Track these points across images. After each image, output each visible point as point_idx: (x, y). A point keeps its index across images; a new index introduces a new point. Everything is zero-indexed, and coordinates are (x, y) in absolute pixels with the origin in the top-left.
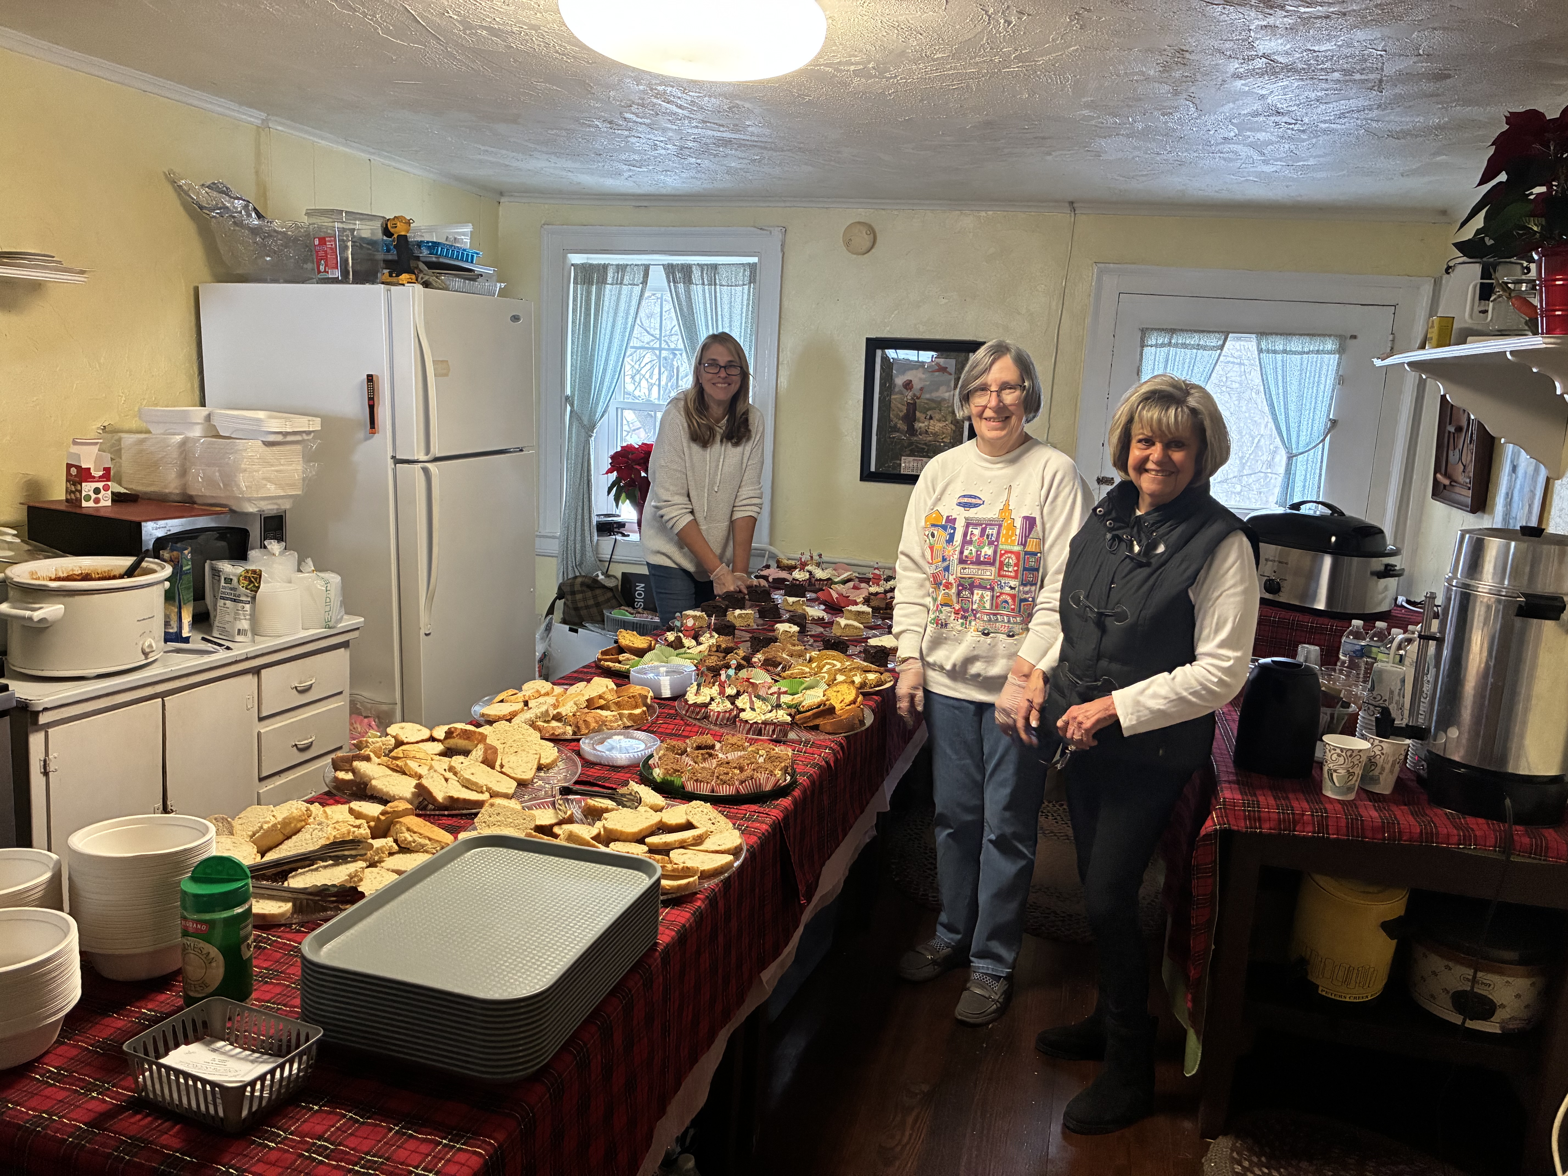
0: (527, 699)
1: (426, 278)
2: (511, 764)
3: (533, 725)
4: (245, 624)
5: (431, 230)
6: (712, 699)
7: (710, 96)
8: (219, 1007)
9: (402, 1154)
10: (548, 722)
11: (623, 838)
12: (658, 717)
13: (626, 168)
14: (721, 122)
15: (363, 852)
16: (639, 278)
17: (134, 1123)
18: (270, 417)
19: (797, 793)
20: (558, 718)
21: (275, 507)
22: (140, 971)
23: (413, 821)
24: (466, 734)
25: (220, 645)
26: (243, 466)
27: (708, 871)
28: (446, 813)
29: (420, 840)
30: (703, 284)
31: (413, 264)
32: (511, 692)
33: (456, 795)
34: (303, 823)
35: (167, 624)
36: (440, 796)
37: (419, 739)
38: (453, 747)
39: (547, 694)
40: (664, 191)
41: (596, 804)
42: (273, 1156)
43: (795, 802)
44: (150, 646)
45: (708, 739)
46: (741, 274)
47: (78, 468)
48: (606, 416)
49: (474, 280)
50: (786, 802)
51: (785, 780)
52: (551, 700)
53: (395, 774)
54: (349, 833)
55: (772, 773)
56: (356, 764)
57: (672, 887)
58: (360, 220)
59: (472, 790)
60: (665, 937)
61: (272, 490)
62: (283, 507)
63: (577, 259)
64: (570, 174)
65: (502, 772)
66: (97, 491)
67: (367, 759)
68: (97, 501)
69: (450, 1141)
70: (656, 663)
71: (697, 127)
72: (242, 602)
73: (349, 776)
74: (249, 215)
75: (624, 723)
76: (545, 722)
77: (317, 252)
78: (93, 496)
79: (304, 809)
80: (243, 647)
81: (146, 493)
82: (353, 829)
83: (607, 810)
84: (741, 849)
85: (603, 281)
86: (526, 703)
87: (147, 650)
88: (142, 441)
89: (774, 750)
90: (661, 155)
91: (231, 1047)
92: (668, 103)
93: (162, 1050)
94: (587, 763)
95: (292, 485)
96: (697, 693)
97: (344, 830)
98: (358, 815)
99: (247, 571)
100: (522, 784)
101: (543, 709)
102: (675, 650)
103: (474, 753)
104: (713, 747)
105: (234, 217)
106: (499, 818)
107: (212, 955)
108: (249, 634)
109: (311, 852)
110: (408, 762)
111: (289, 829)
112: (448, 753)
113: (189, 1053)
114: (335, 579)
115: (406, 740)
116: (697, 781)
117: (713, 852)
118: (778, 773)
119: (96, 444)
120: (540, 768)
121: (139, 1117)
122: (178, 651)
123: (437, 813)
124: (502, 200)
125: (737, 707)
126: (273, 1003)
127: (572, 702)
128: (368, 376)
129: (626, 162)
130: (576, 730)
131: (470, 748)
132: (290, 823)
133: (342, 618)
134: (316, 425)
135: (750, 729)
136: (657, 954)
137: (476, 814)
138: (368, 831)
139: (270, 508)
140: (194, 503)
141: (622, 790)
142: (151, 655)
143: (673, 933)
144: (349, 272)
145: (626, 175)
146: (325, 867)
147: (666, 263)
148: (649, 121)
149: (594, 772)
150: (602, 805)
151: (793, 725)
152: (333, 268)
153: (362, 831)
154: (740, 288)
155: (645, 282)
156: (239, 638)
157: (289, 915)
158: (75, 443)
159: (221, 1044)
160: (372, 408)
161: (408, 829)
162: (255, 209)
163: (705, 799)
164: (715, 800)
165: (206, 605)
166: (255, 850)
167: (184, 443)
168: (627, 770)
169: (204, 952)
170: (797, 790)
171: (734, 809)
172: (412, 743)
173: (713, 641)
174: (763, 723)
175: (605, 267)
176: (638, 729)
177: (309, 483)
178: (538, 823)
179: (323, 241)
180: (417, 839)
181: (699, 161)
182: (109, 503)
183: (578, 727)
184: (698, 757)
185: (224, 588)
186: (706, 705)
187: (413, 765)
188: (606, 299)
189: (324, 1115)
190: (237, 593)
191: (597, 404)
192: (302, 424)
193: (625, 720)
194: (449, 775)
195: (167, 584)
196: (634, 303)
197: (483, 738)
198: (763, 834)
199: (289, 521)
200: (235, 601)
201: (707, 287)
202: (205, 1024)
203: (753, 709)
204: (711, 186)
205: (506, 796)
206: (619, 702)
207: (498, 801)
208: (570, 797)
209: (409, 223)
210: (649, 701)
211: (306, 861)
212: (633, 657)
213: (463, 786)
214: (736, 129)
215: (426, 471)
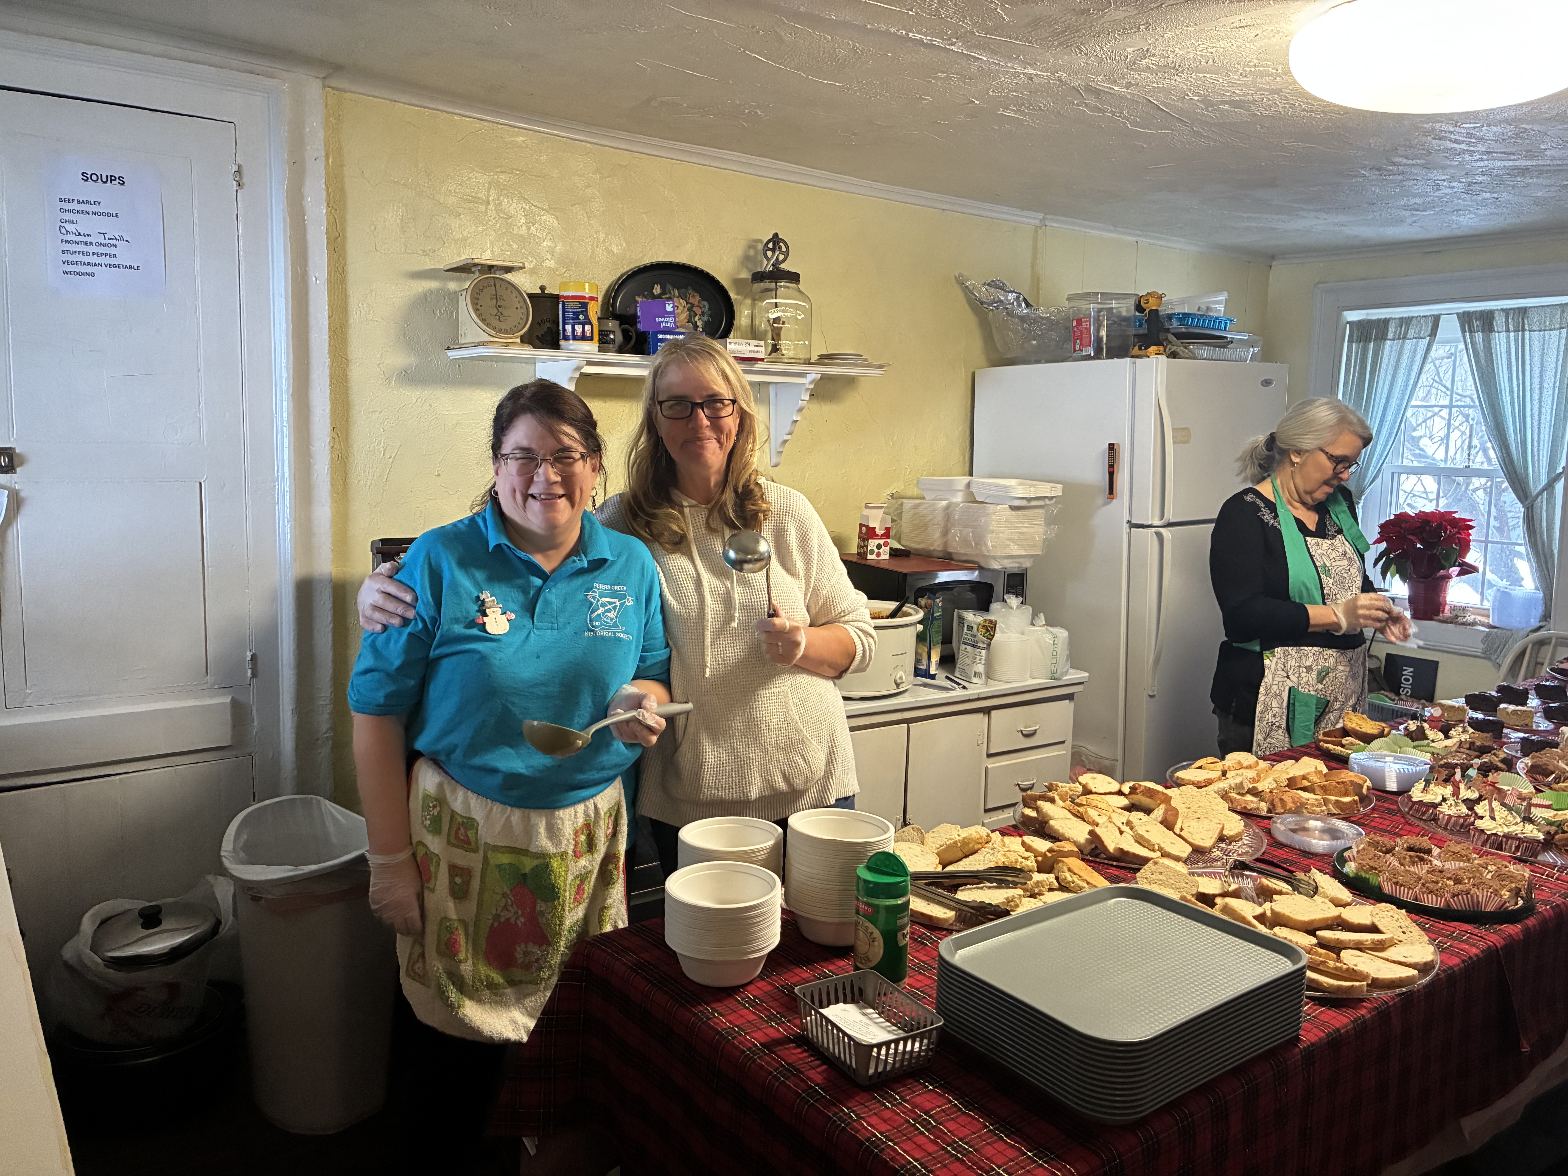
0: (1226, 768)
1: (1174, 348)
2: (1191, 829)
3: (1225, 796)
4: (980, 668)
5: (1182, 302)
6: (1444, 800)
7: (1489, 125)
8: (874, 982)
9: (989, 1151)
10: (1243, 795)
11: (1291, 924)
12: (1373, 809)
13: (1407, 213)
14: (1509, 150)
15: (1023, 881)
16: (1427, 329)
17: (794, 1054)
18: (1020, 484)
19: (1531, 922)
20: (1254, 792)
21: (1017, 565)
22: (827, 937)
23: (1075, 863)
24: (1150, 793)
25: (959, 684)
26: (991, 528)
27: (1383, 980)
28: (1115, 863)
29: (1079, 882)
30: (1508, 331)
31: (1162, 336)
32: (1211, 759)
33: (1126, 848)
34: (980, 846)
35: (918, 661)
36: (1111, 848)
37: (1107, 791)
38: (1137, 803)
39: (1249, 767)
40: (1459, 233)
41: (1270, 884)
42: (887, 1114)
43: (1527, 931)
44: (901, 678)
45: (1425, 842)
46: (1558, 316)
47: (867, 527)
48: (1378, 481)
49: (1225, 347)
50: (1513, 929)
51: (1517, 904)
52: (1251, 774)
53: (1075, 819)
54: (1016, 862)
55: (1496, 892)
56: (1040, 803)
57: (1332, 986)
58: (1116, 299)
59: (1144, 847)
60: (1309, 1035)
61: (1015, 550)
62: (1024, 566)
63: (1353, 316)
64: (1343, 228)
65: (1180, 836)
66: (879, 547)
67: (1052, 801)
68: (878, 555)
69: (1034, 1155)
70: (1385, 752)
71: (1481, 160)
72: (979, 648)
73: (1032, 814)
74: (1020, 305)
75: (1329, 810)
76: (1239, 794)
77: (1074, 333)
78: (876, 551)
79: (985, 834)
80: (978, 687)
81: (917, 550)
82: (1020, 860)
83: (1280, 893)
84: (1434, 967)
85: (1382, 337)
86: (1224, 773)
87: (899, 681)
88: (917, 506)
89: (1506, 867)
90: (1447, 194)
91: (877, 1016)
92: (1440, 139)
93: (825, 1002)
94: (1277, 844)
95: (1033, 546)
96: (1424, 790)
97: (1013, 859)
98: (1028, 848)
99: (985, 621)
100: (1198, 851)
101: (1238, 780)
102: (1413, 741)
103: (1155, 812)
104: (1429, 852)
105: (1007, 308)
106: (1161, 877)
107: (874, 936)
108: (983, 676)
109: (978, 871)
110: (1089, 809)
111: (968, 850)
112: (1130, 808)
113: (845, 1010)
114: (1062, 634)
115: (1094, 790)
116: (1396, 883)
117: (1394, 962)
118: (1506, 894)
119: (882, 508)
120: (1222, 839)
121: (799, 1050)
122: (925, 685)
123: (1106, 862)
124: (1274, 263)
125: (1476, 814)
126: (921, 992)
127: (1271, 778)
128: (1110, 444)
129: (1405, 208)
130: (1271, 807)
131: (1153, 807)
132: (969, 843)
133: (1067, 671)
134: (1057, 490)
135: (1487, 840)
136: (1297, 1050)
137: (1139, 870)
138: (1035, 865)
139: (1011, 566)
140: (951, 559)
141: (1300, 875)
142: (901, 686)
143: (1323, 1034)
144: (1102, 349)
145: (1410, 220)
146: (990, 888)
147: (1461, 311)
148: (1422, 162)
149: (1279, 853)
150: (1276, 887)
151: (1548, 844)
152: (1087, 346)
153: (1028, 863)
154: (1557, 332)
155: (1433, 333)
156: (974, 680)
157: (951, 922)
158: (867, 507)
159: (871, 1011)
160: (1111, 474)
161: (1070, 870)
162: (1025, 300)
163: (1399, 904)
164: (1415, 909)
165: (952, 648)
166: (937, 861)
167: (948, 507)
168: (1319, 858)
169: (870, 931)
170: (1531, 919)
171: (1440, 925)
172: (1100, 794)
173: (1464, 737)
174: (1504, 836)
175: (1386, 322)
176: (1343, 819)
177: (1048, 544)
178: (1201, 890)
179: (1079, 322)
180: (1076, 880)
181: (1495, 195)
182: (887, 557)
183: (1272, 804)
184: (1405, 858)
185: (967, 634)
186: (1435, 806)
187: (1092, 813)
188: (1385, 356)
189: (935, 1095)
190: (976, 639)
191: (1367, 469)
192: (1046, 490)
193: (1331, 806)
194: (1125, 828)
195: (920, 627)
196: (1419, 359)
197: (1167, 800)
198: (1470, 958)
199: (1030, 579)
200: (973, 646)
201: (1512, 334)
202: (861, 991)
203: (1493, 818)
204: (1518, 221)
205: (1177, 859)
206: (1324, 786)
207: (1167, 861)
208: (1245, 873)
209: (1160, 298)
210: (1364, 791)
211: (975, 878)
212: (1357, 742)
213: (1136, 841)
214: (1530, 154)
215: (1159, 536)
